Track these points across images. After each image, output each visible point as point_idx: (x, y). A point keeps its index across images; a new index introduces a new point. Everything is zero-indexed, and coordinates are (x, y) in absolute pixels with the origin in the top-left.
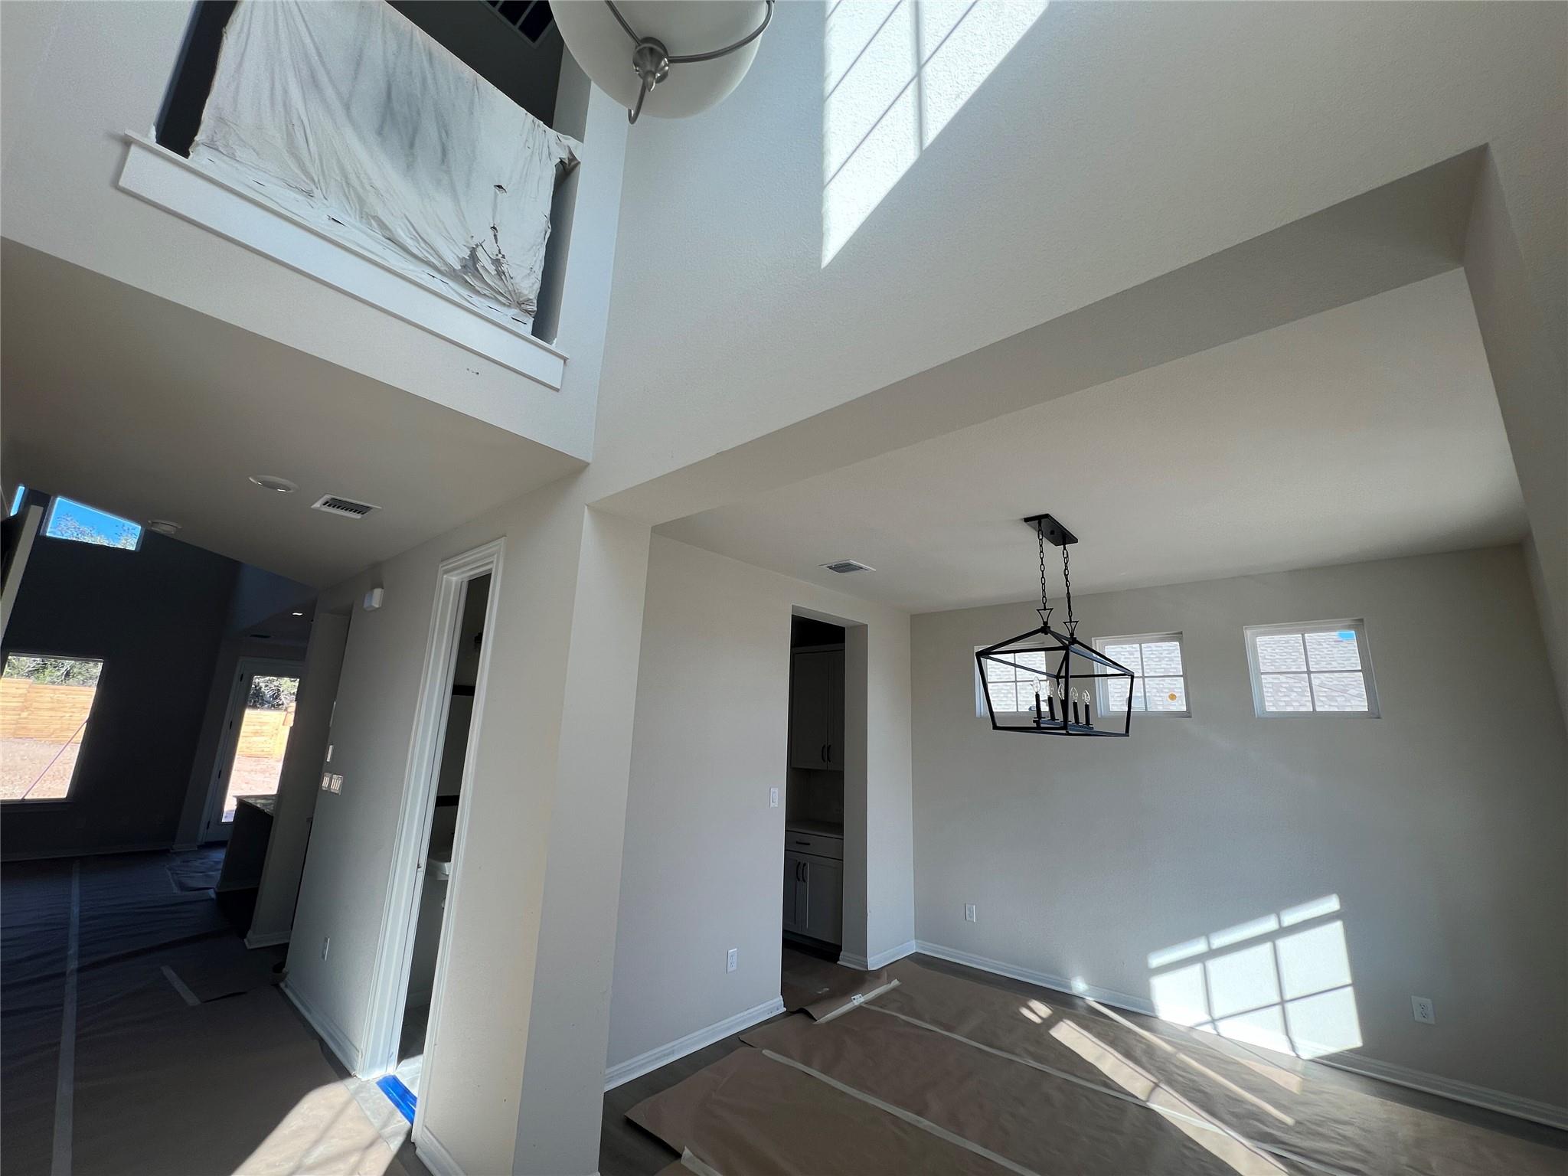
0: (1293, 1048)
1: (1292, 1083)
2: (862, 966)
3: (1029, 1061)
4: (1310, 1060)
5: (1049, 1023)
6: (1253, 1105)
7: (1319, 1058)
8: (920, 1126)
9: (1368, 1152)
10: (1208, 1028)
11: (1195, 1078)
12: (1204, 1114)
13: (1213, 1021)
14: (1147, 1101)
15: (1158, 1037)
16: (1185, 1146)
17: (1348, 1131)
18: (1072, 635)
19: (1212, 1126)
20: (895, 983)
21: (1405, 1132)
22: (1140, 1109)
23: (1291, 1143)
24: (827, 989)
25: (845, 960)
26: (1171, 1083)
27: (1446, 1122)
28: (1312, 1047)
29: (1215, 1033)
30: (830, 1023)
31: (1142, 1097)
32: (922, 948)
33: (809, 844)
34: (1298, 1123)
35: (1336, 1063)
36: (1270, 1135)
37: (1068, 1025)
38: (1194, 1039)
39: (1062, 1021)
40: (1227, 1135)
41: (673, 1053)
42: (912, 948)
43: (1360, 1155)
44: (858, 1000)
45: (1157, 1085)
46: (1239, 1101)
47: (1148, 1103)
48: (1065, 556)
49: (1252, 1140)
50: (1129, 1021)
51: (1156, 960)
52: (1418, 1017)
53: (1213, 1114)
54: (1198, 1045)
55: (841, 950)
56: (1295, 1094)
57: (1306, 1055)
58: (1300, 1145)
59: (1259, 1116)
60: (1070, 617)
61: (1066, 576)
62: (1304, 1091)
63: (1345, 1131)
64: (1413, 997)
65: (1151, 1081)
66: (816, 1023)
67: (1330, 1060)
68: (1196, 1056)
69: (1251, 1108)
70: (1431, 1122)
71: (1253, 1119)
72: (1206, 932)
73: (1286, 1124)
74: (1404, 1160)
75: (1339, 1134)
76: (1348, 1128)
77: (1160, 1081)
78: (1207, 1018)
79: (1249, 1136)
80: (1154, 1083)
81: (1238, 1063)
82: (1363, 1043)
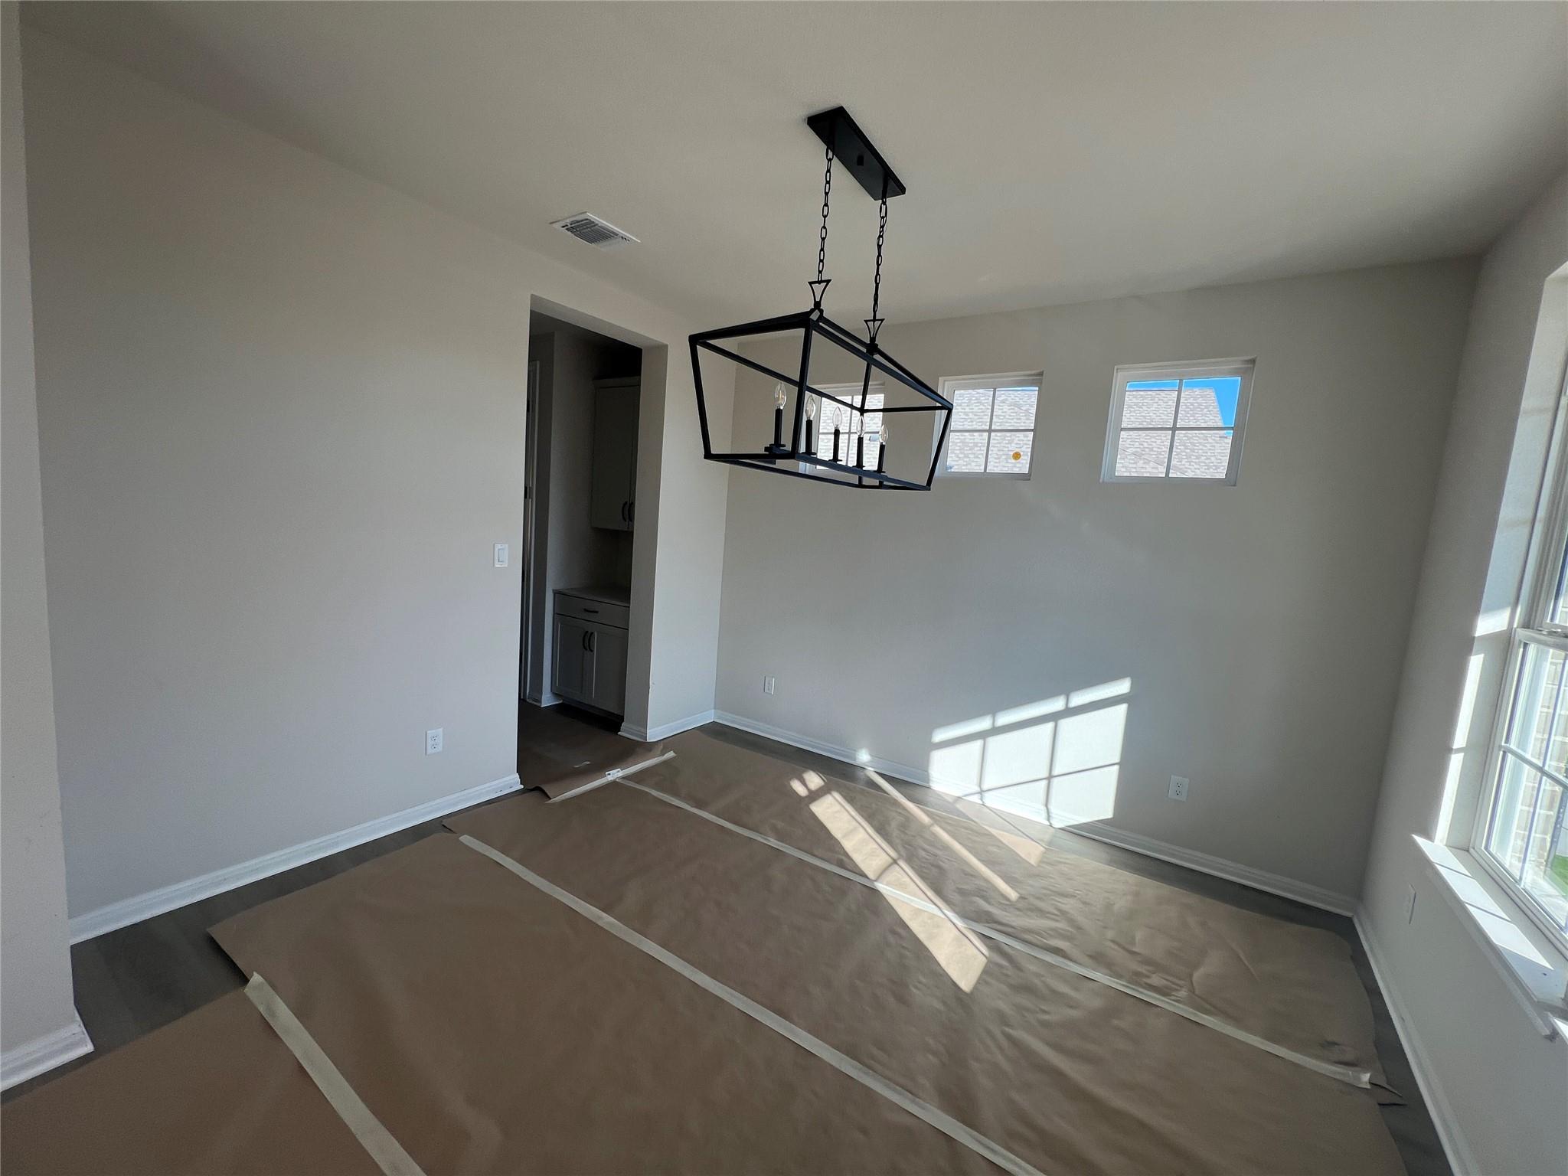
0: (1049, 818)
1: (1031, 852)
2: (641, 737)
3: (772, 840)
4: (1060, 829)
5: (815, 796)
6: (986, 880)
7: (1069, 826)
8: (600, 923)
9: (1079, 928)
10: (976, 799)
11: (939, 852)
12: (930, 893)
13: (981, 792)
14: (875, 881)
15: (921, 809)
16: (894, 933)
17: (1069, 905)
18: (873, 339)
19: (934, 906)
20: (671, 754)
21: (1121, 904)
22: (864, 889)
23: (1004, 921)
24: (588, 763)
25: (626, 731)
26: (909, 860)
27: (1164, 889)
28: (1065, 817)
29: (981, 803)
30: (564, 802)
31: (871, 876)
32: (719, 718)
33: (597, 612)
34: (1022, 898)
35: (1083, 833)
36: (988, 913)
37: (835, 798)
38: (958, 810)
39: (830, 794)
40: (943, 916)
41: (337, 844)
42: (708, 717)
43: (1068, 931)
44: (614, 774)
45: (895, 862)
46: (973, 874)
47: (876, 883)
48: (883, 214)
49: (966, 920)
50: (900, 792)
51: (939, 736)
52: (1172, 794)
53: (938, 892)
54: (958, 816)
55: (623, 721)
56: (1033, 866)
57: (1057, 824)
58: (1014, 924)
59: (986, 892)
60: (875, 312)
61: (879, 247)
62: (1042, 862)
63: (1063, 903)
64: (1172, 776)
65: (890, 856)
66: (550, 801)
67: (1077, 829)
68: (949, 828)
69: (982, 883)
70: (1153, 889)
71: (978, 896)
72: (993, 712)
73: (1008, 899)
74: (1110, 934)
75: (1059, 910)
76: (1072, 901)
77: (900, 856)
78: (978, 789)
79: (964, 916)
80: (892, 858)
81: (990, 835)
82: (1114, 815)
